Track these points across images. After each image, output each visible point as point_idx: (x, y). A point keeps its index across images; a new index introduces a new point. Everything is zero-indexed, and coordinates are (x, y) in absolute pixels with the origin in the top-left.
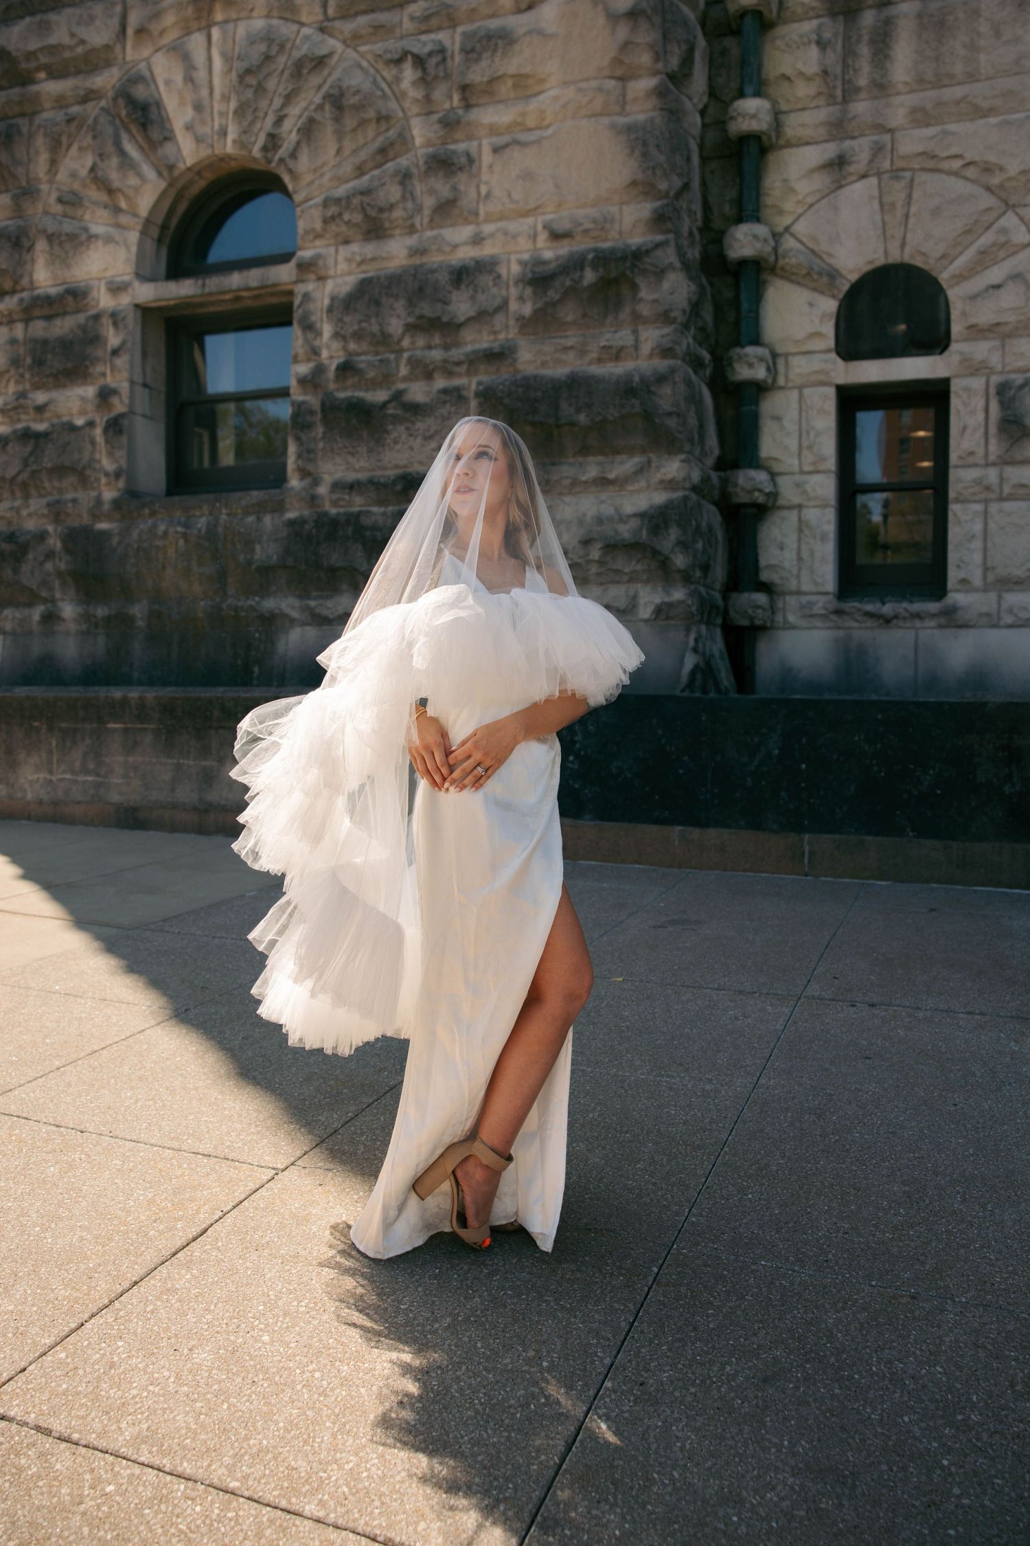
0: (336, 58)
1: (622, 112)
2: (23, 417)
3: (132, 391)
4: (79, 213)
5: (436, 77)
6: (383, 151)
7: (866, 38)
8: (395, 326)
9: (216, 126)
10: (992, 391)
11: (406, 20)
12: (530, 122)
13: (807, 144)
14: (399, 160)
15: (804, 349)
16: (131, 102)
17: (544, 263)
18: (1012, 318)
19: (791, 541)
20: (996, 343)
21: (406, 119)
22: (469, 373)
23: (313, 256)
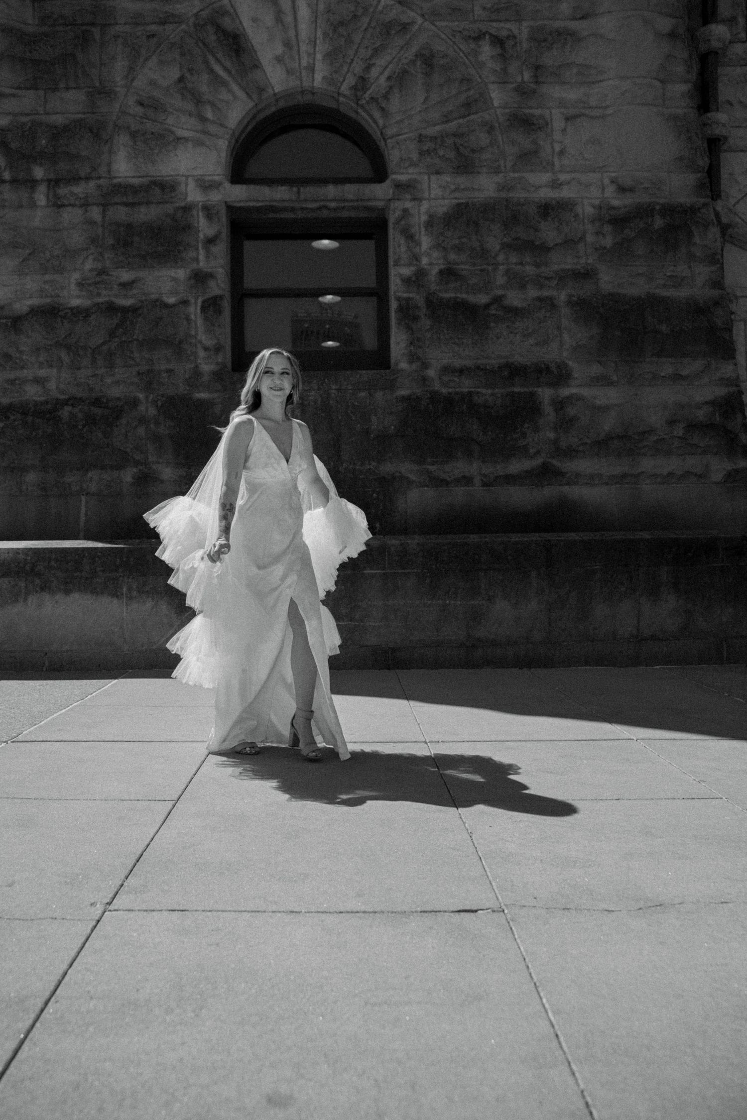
0: (417, 26)
1: (665, 105)
2: (105, 292)
4: (162, 116)
6: (467, 105)
8: (493, 243)
9: (304, 63)
11: (476, 10)
14: (483, 114)
16: (221, 30)
21: (485, 83)
22: (559, 287)
23: (410, 180)
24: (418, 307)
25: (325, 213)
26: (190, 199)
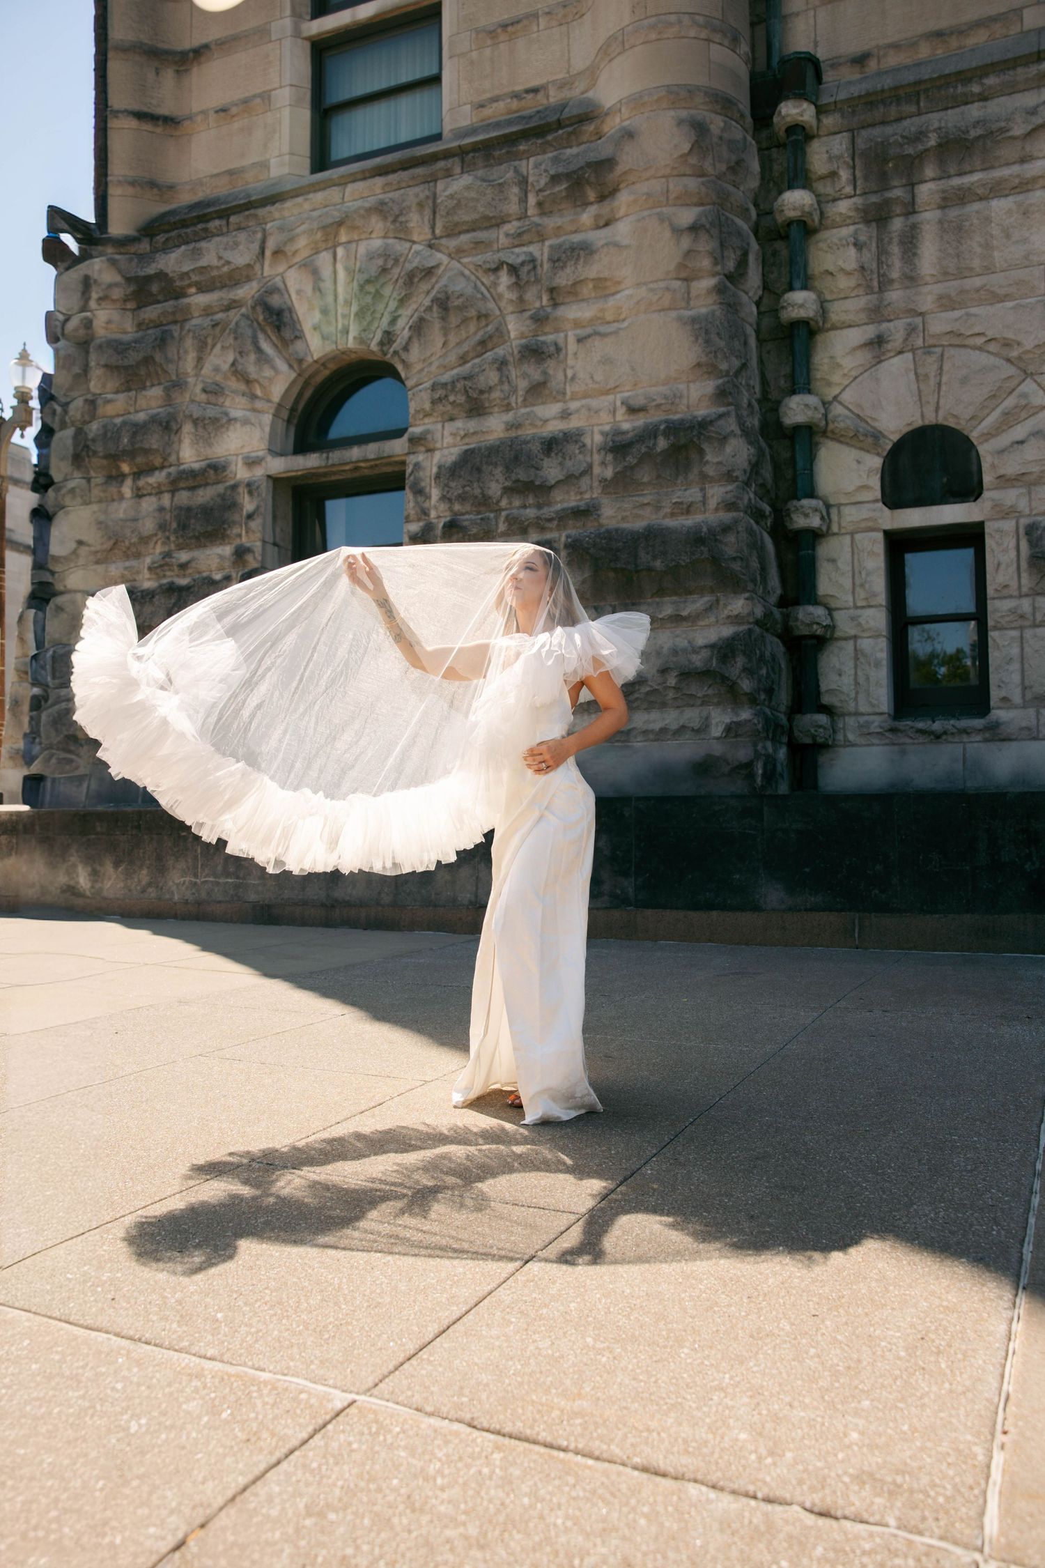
0: (442, 268)
1: (687, 308)
2: (168, 573)
3: (264, 549)
4: (221, 400)
5: (528, 282)
6: (482, 343)
7: (896, 240)
8: (494, 489)
9: (340, 326)
10: (1022, 531)
11: (501, 236)
12: (609, 316)
13: (850, 326)
14: (496, 350)
15: (854, 500)
16: (268, 309)
17: (623, 433)
18: (1036, 469)
19: (849, 668)
20: (1024, 490)
21: (503, 316)
22: (559, 528)
23: (423, 432)
26: (239, 476)
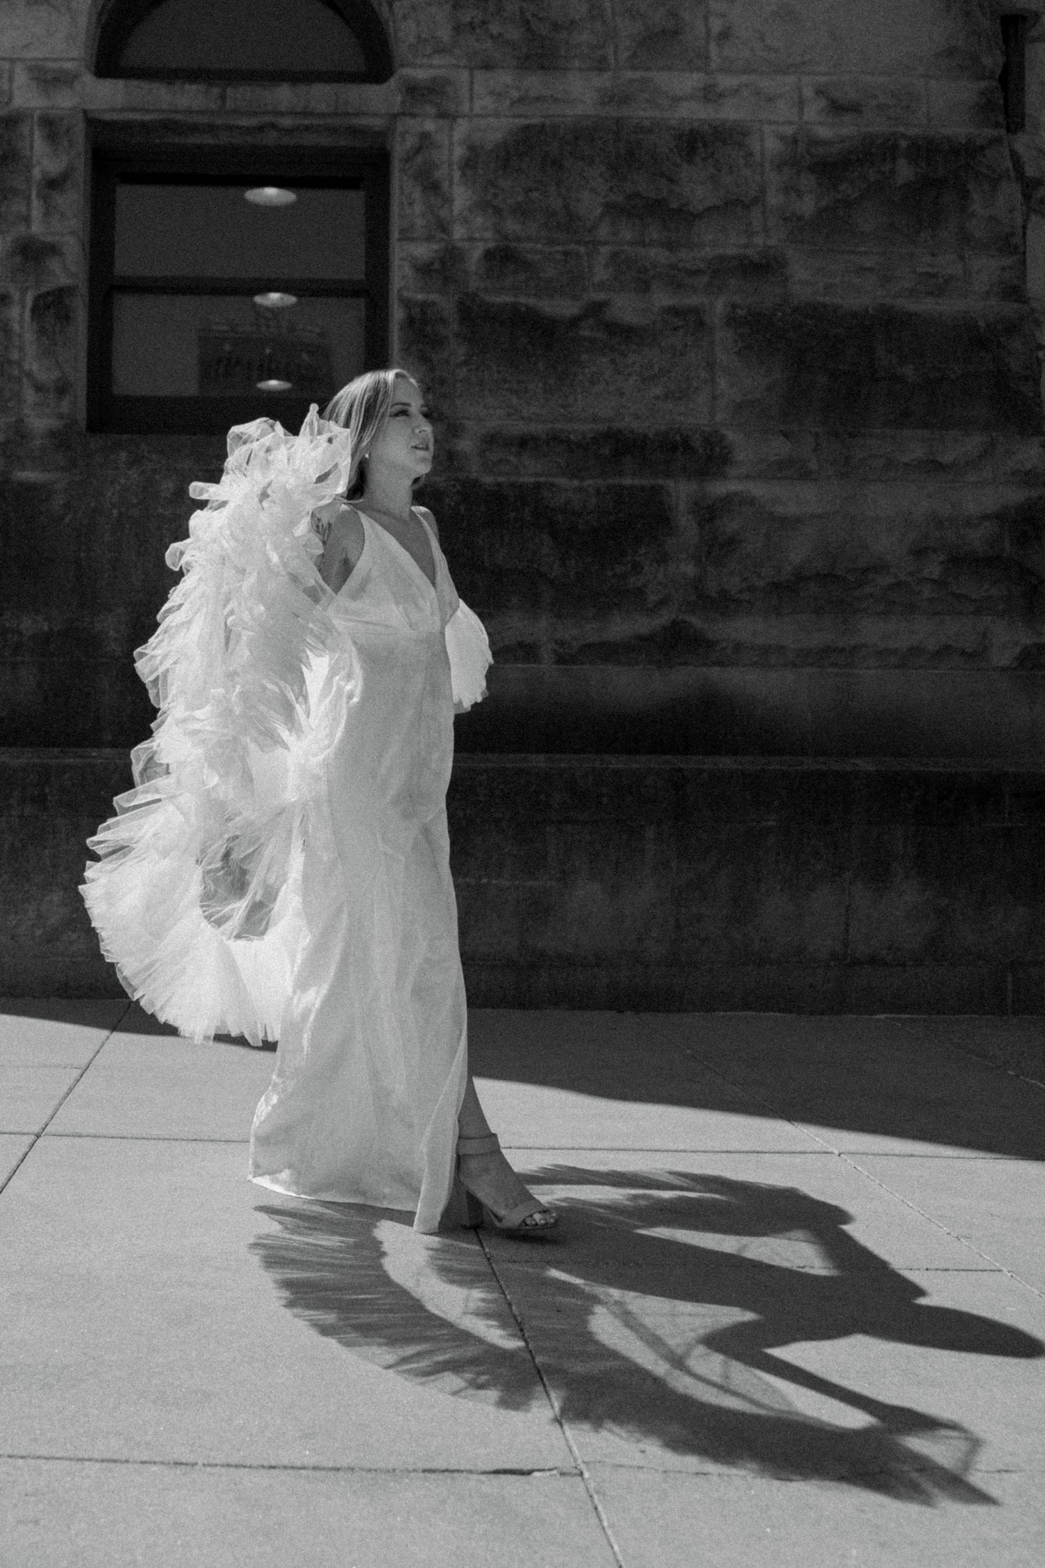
17: (821, 143)
22: (711, 288)
23: (434, 80)
24: (443, 321)
25: (270, 138)
26: (16, 103)
